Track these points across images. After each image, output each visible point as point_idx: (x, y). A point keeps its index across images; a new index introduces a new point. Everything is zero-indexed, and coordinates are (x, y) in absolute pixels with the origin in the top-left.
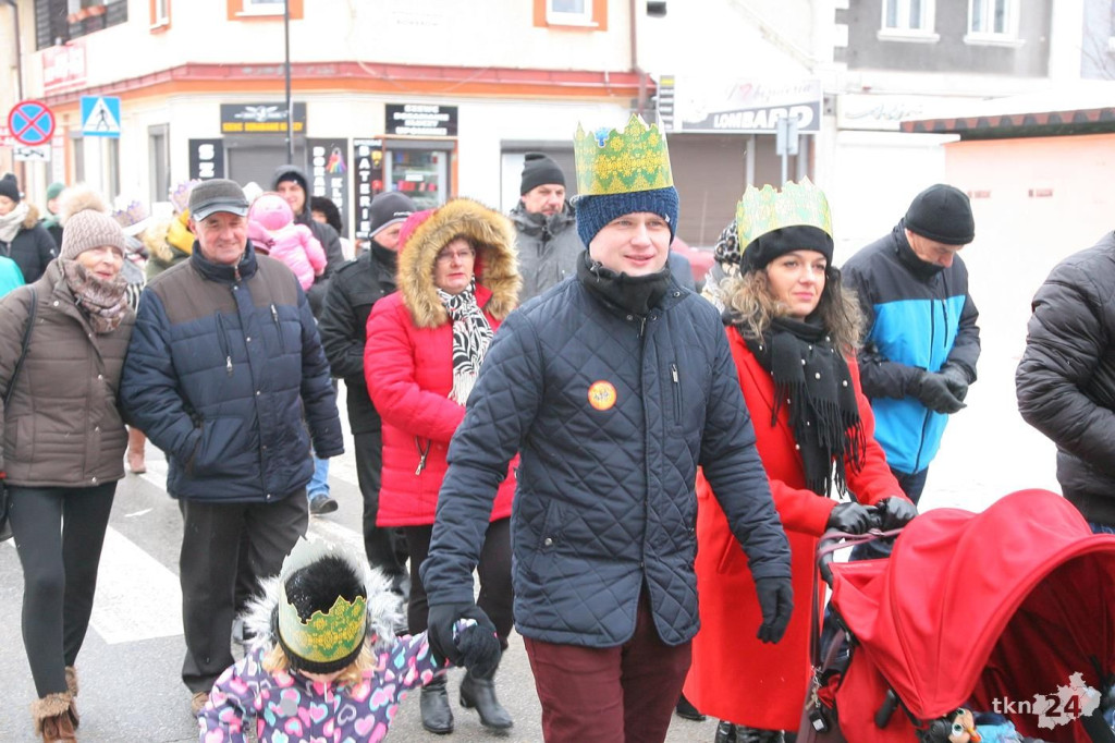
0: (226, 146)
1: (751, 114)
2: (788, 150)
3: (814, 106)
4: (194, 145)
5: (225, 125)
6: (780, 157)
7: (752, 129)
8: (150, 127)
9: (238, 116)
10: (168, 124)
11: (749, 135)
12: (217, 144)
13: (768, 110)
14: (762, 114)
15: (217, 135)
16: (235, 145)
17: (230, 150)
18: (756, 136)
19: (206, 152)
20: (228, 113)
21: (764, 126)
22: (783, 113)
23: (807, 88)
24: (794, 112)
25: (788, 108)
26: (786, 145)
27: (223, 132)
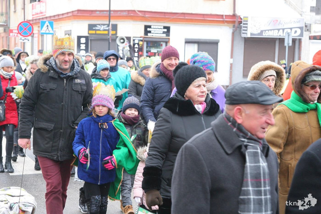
0: (90, 39)
1: (277, 31)
2: (288, 44)
3: (301, 28)
4: (79, 38)
5: (89, 31)
6: (285, 47)
7: (277, 36)
8: (65, 31)
9: (94, 28)
10: (71, 31)
11: (277, 38)
12: (87, 38)
13: (283, 30)
14: (281, 31)
15: (87, 35)
16: (93, 38)
17: (91, 40)
18: (280, 39)
19: (83, 40)
20: (91, 27)
21: (282, 35)
22: (289, 31)
23: (299, 22)
24: (294, 30)
25: (291, 29)
26: (288, 42)
27: (89, 34)
